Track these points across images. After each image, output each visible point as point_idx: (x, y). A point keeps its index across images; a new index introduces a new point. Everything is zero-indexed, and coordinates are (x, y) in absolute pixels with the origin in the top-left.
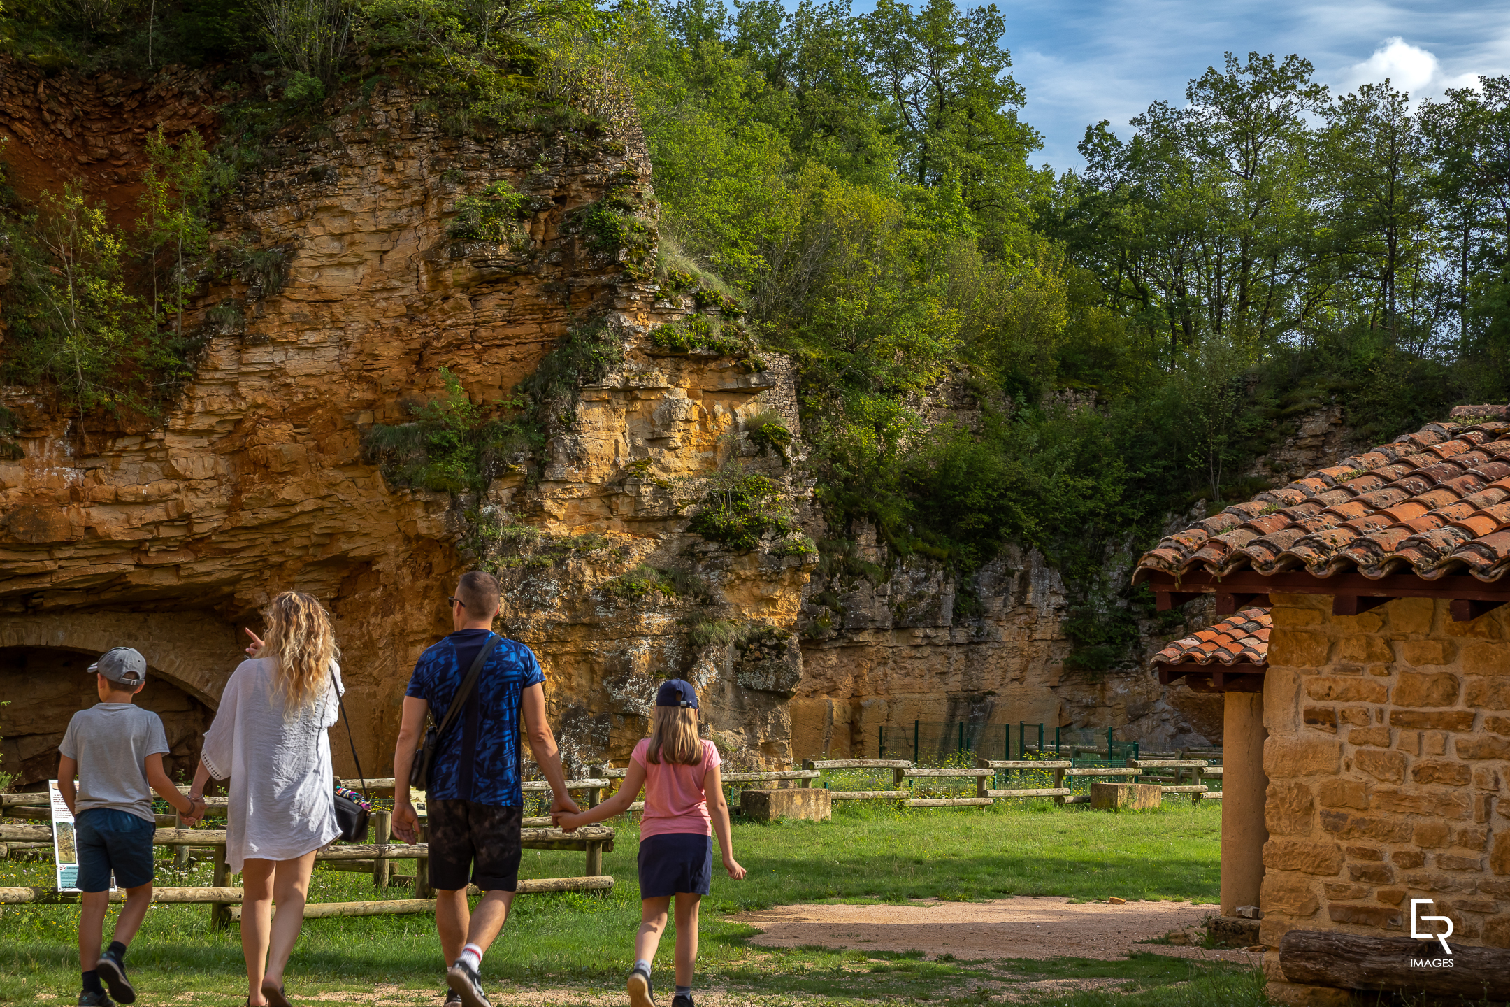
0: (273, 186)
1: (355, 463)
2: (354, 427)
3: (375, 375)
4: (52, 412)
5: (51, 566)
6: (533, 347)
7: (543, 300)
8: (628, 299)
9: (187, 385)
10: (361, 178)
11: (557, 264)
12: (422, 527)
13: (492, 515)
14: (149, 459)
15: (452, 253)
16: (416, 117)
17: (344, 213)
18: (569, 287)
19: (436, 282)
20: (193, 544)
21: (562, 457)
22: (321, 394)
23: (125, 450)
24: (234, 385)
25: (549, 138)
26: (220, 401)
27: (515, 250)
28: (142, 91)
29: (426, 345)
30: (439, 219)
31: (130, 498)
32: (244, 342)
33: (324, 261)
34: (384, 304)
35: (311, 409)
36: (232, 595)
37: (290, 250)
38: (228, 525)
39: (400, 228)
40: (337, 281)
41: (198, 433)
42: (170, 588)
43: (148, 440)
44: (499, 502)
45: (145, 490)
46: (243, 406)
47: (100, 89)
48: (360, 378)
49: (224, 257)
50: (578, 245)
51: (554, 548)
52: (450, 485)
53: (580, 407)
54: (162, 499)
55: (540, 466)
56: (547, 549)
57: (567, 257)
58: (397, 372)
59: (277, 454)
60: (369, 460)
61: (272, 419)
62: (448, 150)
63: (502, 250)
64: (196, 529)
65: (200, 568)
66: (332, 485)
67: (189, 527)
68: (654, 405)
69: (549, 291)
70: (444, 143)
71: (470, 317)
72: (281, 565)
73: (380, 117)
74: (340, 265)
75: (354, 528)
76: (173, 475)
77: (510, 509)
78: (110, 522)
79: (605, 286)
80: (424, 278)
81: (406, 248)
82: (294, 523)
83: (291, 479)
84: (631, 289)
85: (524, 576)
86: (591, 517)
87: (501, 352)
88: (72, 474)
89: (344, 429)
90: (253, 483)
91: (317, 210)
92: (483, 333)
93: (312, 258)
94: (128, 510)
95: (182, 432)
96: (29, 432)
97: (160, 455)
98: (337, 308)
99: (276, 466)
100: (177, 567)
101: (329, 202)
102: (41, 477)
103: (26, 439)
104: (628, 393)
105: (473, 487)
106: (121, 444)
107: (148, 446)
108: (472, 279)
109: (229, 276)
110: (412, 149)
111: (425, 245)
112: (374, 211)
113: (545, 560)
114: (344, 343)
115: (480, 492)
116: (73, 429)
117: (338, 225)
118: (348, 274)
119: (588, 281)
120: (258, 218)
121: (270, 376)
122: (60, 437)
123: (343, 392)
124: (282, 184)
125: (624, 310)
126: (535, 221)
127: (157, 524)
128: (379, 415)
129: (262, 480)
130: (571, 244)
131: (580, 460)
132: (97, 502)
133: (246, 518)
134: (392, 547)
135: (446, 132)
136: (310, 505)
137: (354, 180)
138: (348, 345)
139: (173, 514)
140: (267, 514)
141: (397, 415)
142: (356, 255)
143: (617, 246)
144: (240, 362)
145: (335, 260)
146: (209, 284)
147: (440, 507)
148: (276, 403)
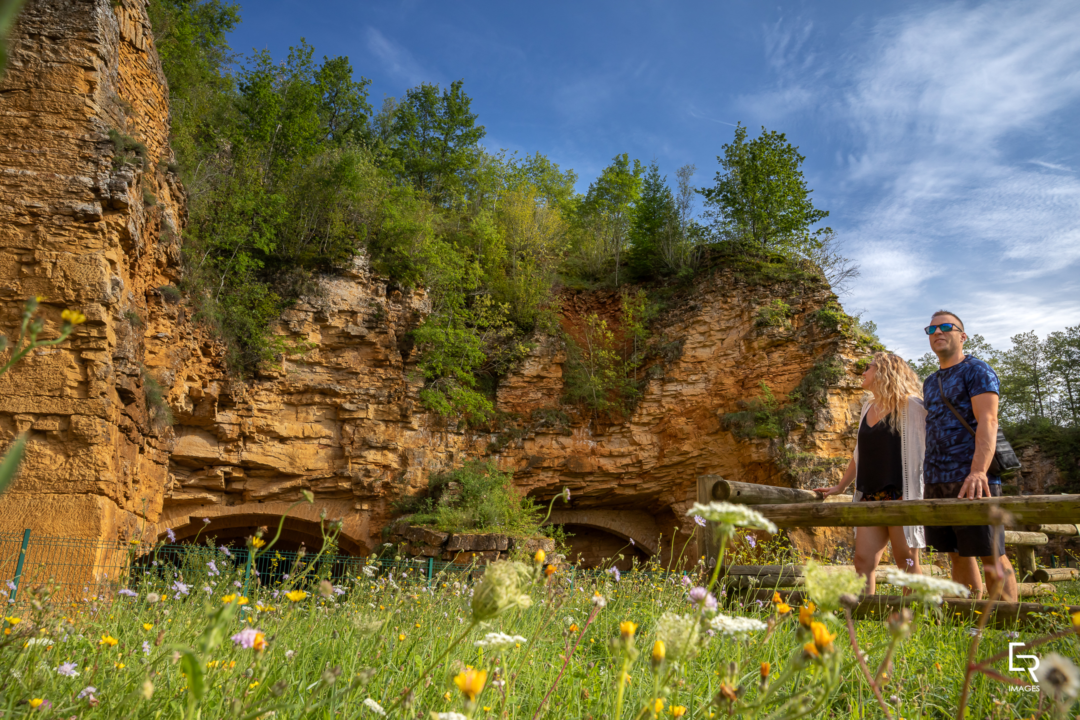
0: (673, 316)
1: (716, 433)
2: (716, 415)
3: (723, 392)
4: (583, 417)
5: (584, 484)
6: (797, 374)
7: (801, 352)
8: (844, 347)
9: (639, 402)
10: (712, 307)
11: (804, 337)
12: (755, 457)
13: (790, 448)
14: (624, 437)
15: (758, 333)
16: (735, 279)
17: (706, 322)
18: (813, 346)
19: (750, 348)
20: (643, 475)
21: (822, 420)
22: (698, 403)
23: (613, 433)
24: (659, 401)
25: (796, 284)
26: (654, 409)
27: (787, 329)
28: (613, 296)
29: (747, 377)
30: (749, 321)
31: (616, 454)
32: (664, 381)
33: (697, 345)
34: (724, 362)
35: (694, 411)
36: (657, 499)
37: (682, 341)
38: (658, 465)
39: (729, 328)
40: (703, 354)
41: (644, 424)
42: (632, 495)
43: (624, 427)
44: (793, 442)
45: (622, 450)
46: (664, 410)
47: (597, 297)
48: (716, 395)
49: (654, 347)
50: (815, 327)
51: (823, 463)
52: (769, 434)
53: (828, 396)
54: (629, 454)
55: (812, 425)
56: (821, 463)
57: (810, 333)
58: (733, 390)
59: (681, 430)
60: (725, 428)
61: (677, 416)
62: (751, 291)
63: (781, 330)
64: (644, 467)
65: (645, 486)
66: (706, 443)
67: (641, 467)
68: (860, 397)
69: (803, 349)
70: (749, 288)
71: (766, 362)
72: (680, 484)
73: (719, 282)
74: (704, 346)
75: (716, 463)
76: (634, 443)
77: (799, 445)
78: (608, 465)
79: (830, 343)
80: (743, 348)
81: (733, 336)
82: (688, 462)
83: (687, 441)
84: (844, 342)
85: (811, 477)
86: (836, 449)
87: (783, 377)
88: (592, 444)
89: (711, 417)
90: (669, 444)
91: (693, 323)
92: (772, 370)
93: (692, 344)
94: (615, 459)
95: (637, 424)
96: (575, 425)
97: (628, 434)
98: (704, 365)
99: (680, 435)
100: (635, 485)
101: (699, 318)
102: (580, 444)
103: (573, 427)
104: (848, 390)
105: (780, 435)
106: (612, 429)
107: (624, 430)
108: (768, 344)
109: (656, 355)
110: (734, 293)
111: (742, 334)
112: (718, 321)
113: (819, 468)
114: (708, 380)
115: (784, 438)
116: (592, 423)
117: (702, 329)
118: (708, 350)
119: (821, 343)
120: (666, 330)
121: (675, 397)
122: (587, 427)
123: (708, 401)
124: (677, 315)
125: (841, 353)
126: (793, 319)
127: (627, 465)
128: (727, 410)
129: (673, 443)
130: (811, 327)
131: (831, 421)
132: (602, 456)
133: (666, 461)
134: (736, 470)
135: (749, 285)
136: (695, 453)
137: (709, 308)
138: (709, 381)
139: (635, 461)
140: (676, 459)
141: (735, 408)
142: (712, 341)
143: (836, 323)
144: (663, 391)
145: (702, 344)
146: (648, 360)
147: (764, 446)
148: (678, 409)
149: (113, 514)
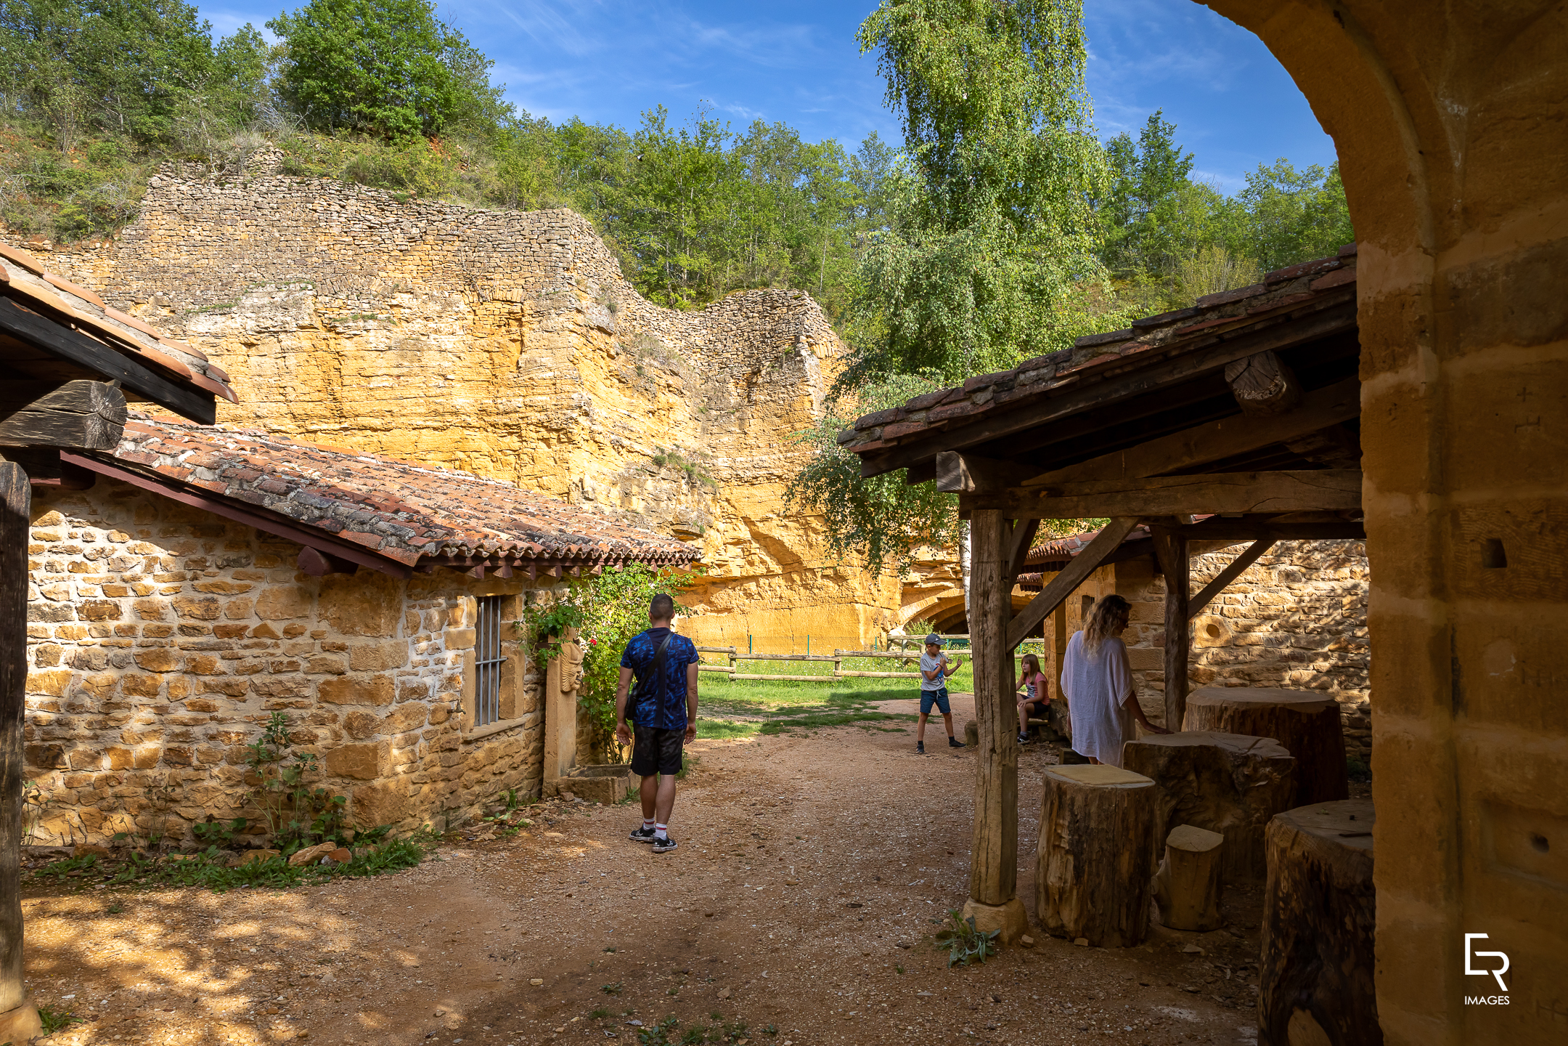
149: (865, 611)
